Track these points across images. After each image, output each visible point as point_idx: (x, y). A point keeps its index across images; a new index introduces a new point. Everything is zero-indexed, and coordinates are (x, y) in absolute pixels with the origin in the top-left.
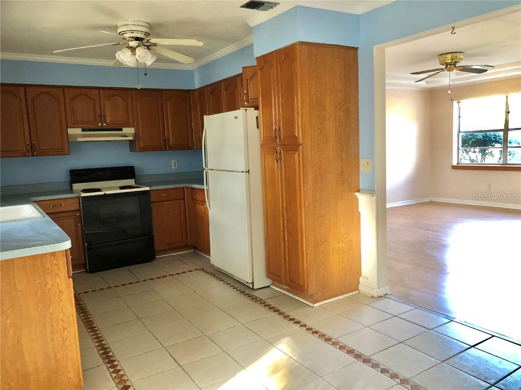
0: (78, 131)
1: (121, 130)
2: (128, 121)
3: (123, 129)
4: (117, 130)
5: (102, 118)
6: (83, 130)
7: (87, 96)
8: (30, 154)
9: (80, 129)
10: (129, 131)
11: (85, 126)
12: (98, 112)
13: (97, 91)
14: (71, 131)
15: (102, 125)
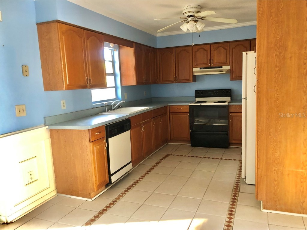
0: (198, 69)
1: (222, 67)
2: (227, 61)
3: (223, 67)
4: (219, 67)
5: (211, 61)
6: (200, 69)
7: (204, 49)
8: (175, 82)
9: (199, 68)
10: (226, 67)
11: (201, 66)
12: (209, 58)
13: (209, 45)
14: (195, 69)
15: (211, 65)
